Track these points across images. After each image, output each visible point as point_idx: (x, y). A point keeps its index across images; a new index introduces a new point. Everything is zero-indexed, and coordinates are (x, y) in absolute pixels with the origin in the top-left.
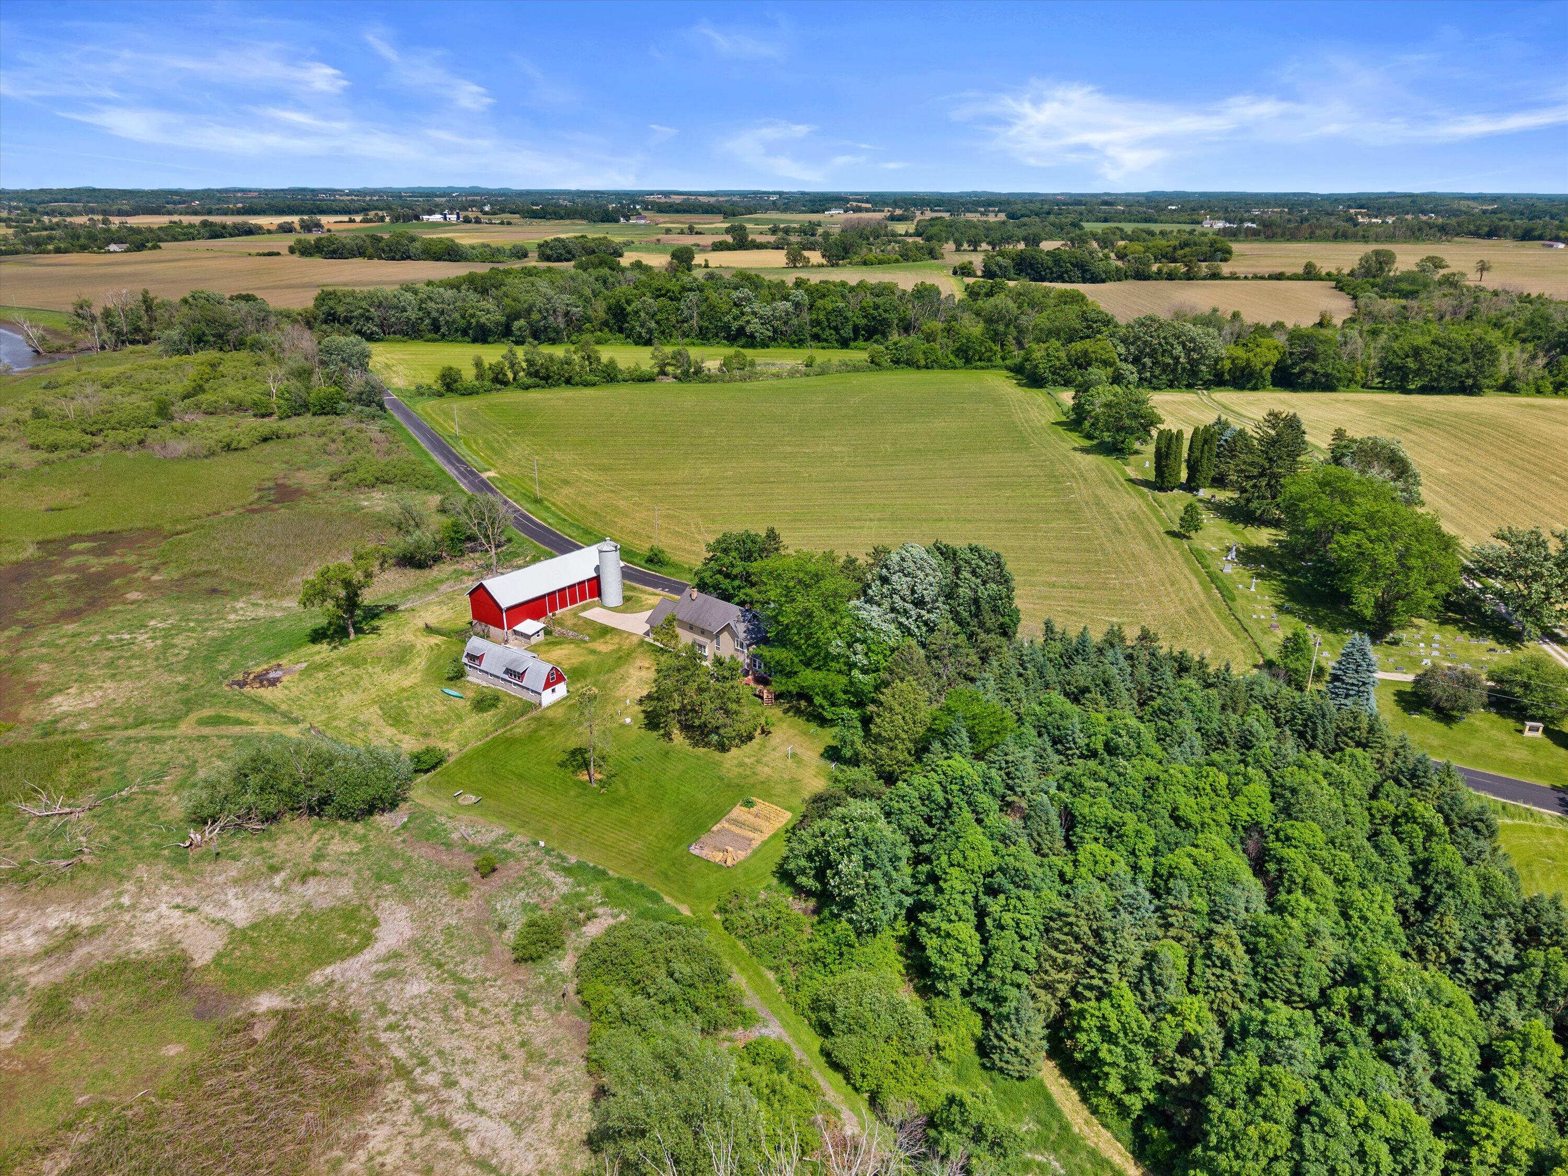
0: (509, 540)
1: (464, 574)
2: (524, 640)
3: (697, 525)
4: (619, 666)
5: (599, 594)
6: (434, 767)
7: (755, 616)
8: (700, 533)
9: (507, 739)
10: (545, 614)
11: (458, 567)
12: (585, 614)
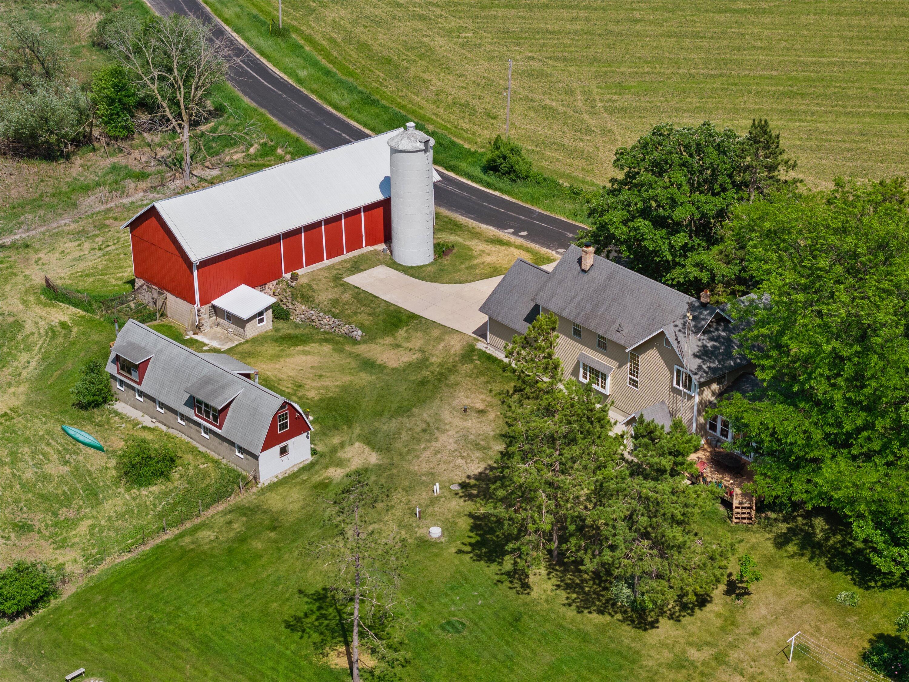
0: (219, 111)
1: (130, 175)
2: (232, 328)
3: (587, 93)
4: (421, 402)
5: (388, 238)
6: (30, 609)
7: (720, 320)
8: (593, 111)
9: (184, 553)
10: (277, 276)
11: (120, 160)
12: (355, 280)
